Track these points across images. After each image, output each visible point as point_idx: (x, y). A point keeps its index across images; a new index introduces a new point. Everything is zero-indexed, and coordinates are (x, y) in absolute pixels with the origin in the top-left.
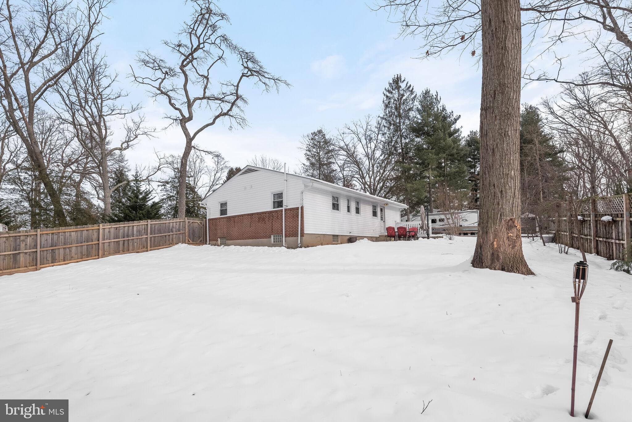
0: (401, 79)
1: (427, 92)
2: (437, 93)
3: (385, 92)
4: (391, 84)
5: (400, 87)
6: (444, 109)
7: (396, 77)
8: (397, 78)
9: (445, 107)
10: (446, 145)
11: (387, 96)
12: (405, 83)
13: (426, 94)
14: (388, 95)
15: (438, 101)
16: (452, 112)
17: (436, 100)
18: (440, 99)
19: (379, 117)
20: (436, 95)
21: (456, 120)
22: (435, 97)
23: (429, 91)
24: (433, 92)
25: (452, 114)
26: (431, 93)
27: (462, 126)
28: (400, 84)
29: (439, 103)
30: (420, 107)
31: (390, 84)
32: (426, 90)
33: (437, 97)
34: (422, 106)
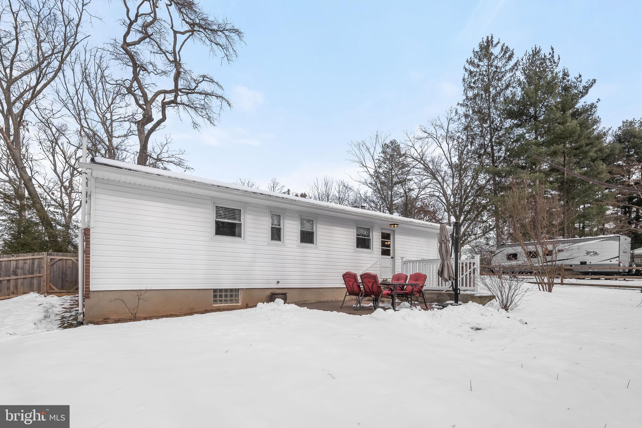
0: (492, 43)
1: (536, 53)
2: (552, 49)
3: (467, 66)
4: (477, 52)
5: (492, 54)
6: (566, 74)
7: (485, 40)
8: (488, 42)
9: (568, 71)
10: (565, 131)
11: (471, 73)
12: (499, 47)
13: (534, 55)
14: (472, 69)
15: (555, 63)
16: (580, 76)
17: (551, 62)
18: (559, 59)
19: (458, 104)
20: (550, 54)
21: (586, 89)
22: (549, 57)
23: (540, 50)
24: (545, 51)
25: (579, 79)
26: (542, 52)
27: (599, 99)
28: (492, 50)
29: (557, 66)
30: (522, 78)
31: (475, 52)
32: (534, 49)
33: (553, 57)
34: (528, 77)
